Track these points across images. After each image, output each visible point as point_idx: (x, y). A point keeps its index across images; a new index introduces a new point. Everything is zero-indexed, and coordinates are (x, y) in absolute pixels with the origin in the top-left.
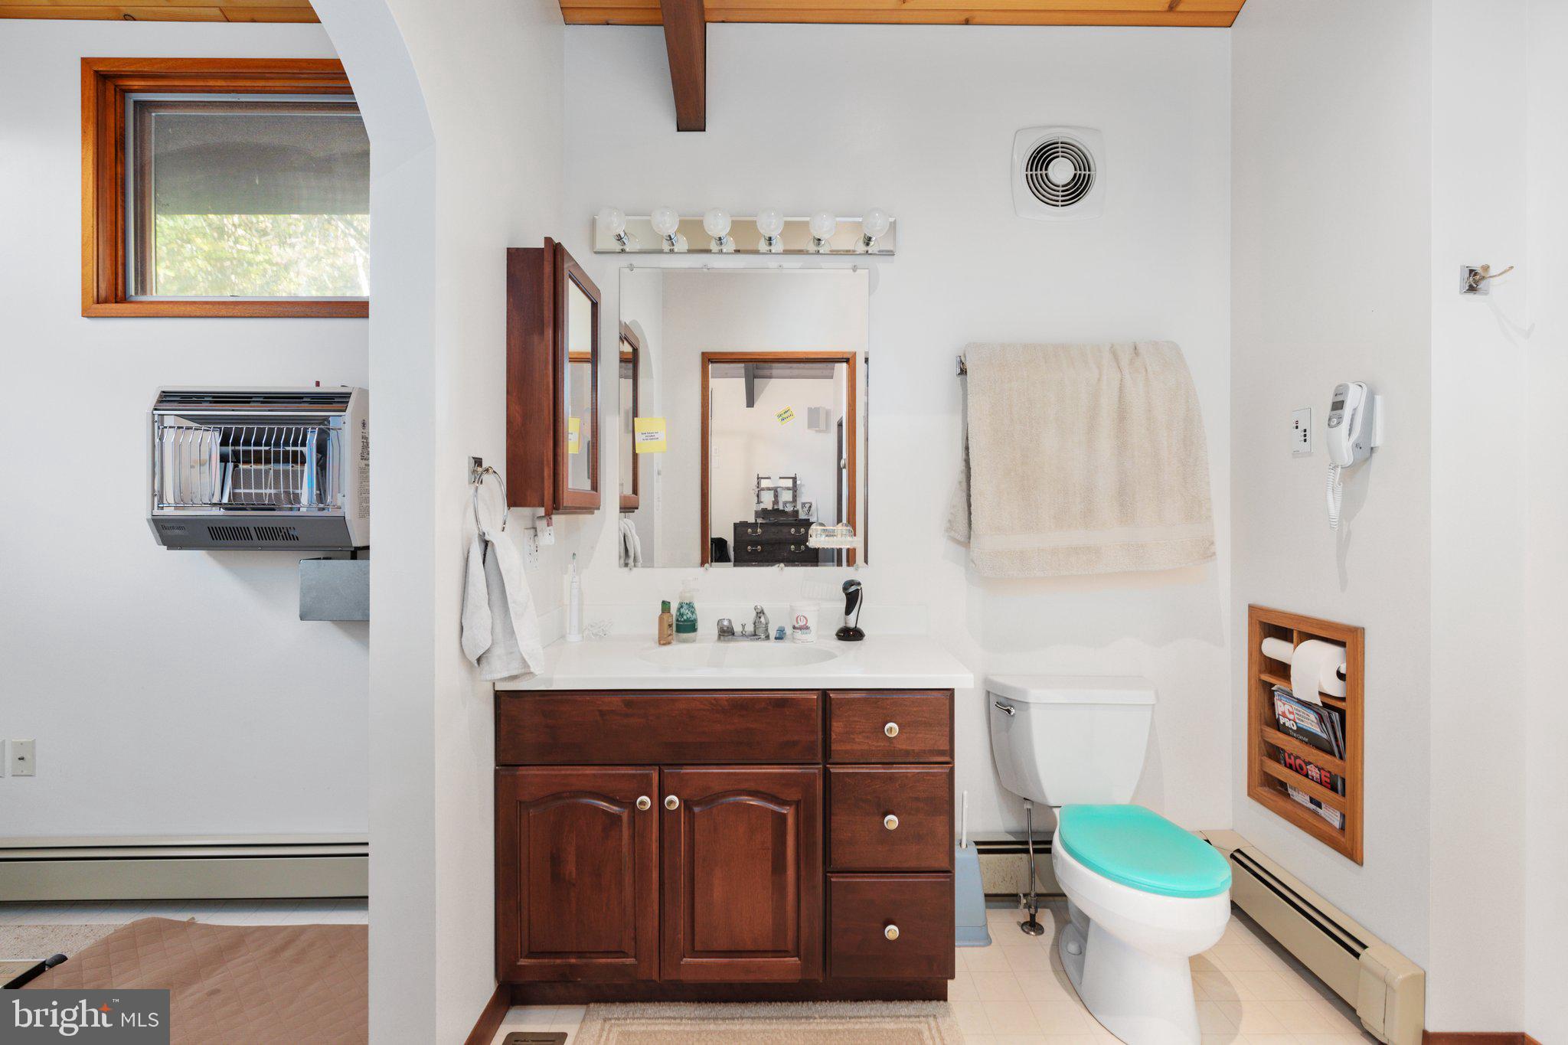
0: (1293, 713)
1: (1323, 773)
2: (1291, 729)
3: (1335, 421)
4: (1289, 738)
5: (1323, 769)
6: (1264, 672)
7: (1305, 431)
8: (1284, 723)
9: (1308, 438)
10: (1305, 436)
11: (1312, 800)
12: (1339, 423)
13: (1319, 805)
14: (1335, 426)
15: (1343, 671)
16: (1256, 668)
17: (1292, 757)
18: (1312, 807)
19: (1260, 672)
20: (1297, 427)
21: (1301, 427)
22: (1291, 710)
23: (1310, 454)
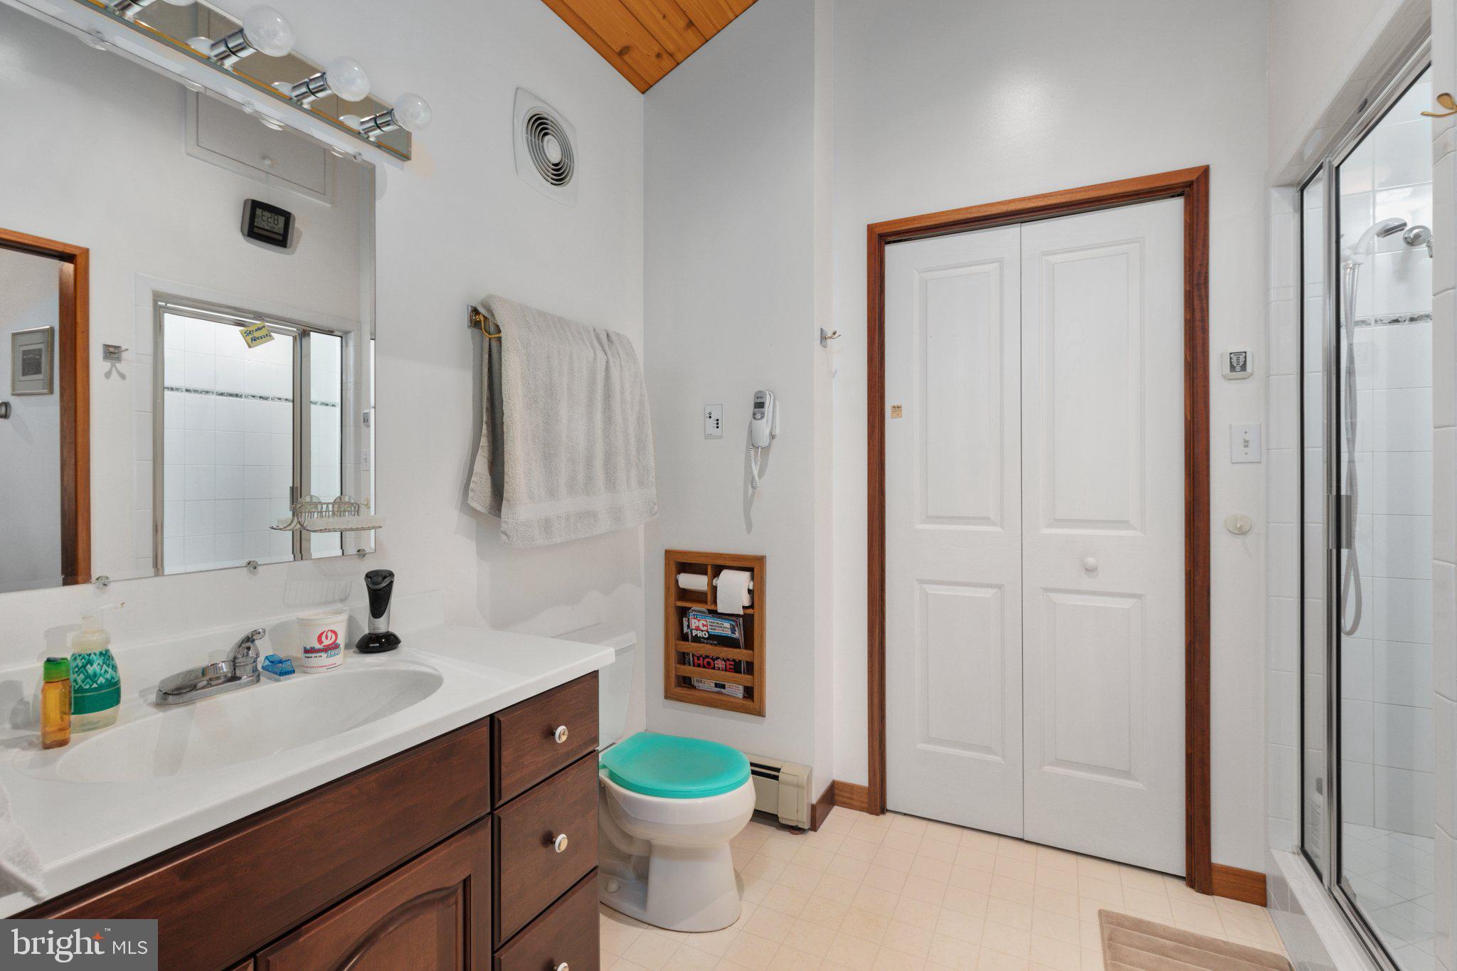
0: (706, 626)
1: (728, 662)
2: (703, 638)
3: (758, 416)
4: (701, 645)
5: (728, 660)
6: (679, 600)
7: (717, 420)
8: (696, 635)
9: (719, 425)
10: (718, 424)
11: (717, 685)
12: (762, 417)
13: (723, 687)
14: (759, 419)
15: (751, 588)
16: (672, 598)
17: (701, 658)
18: (718, 689)
19: (675, 601)
20: (710, 417)
21: (714, 417)
22: (705, 623)
23: (721, 437)
